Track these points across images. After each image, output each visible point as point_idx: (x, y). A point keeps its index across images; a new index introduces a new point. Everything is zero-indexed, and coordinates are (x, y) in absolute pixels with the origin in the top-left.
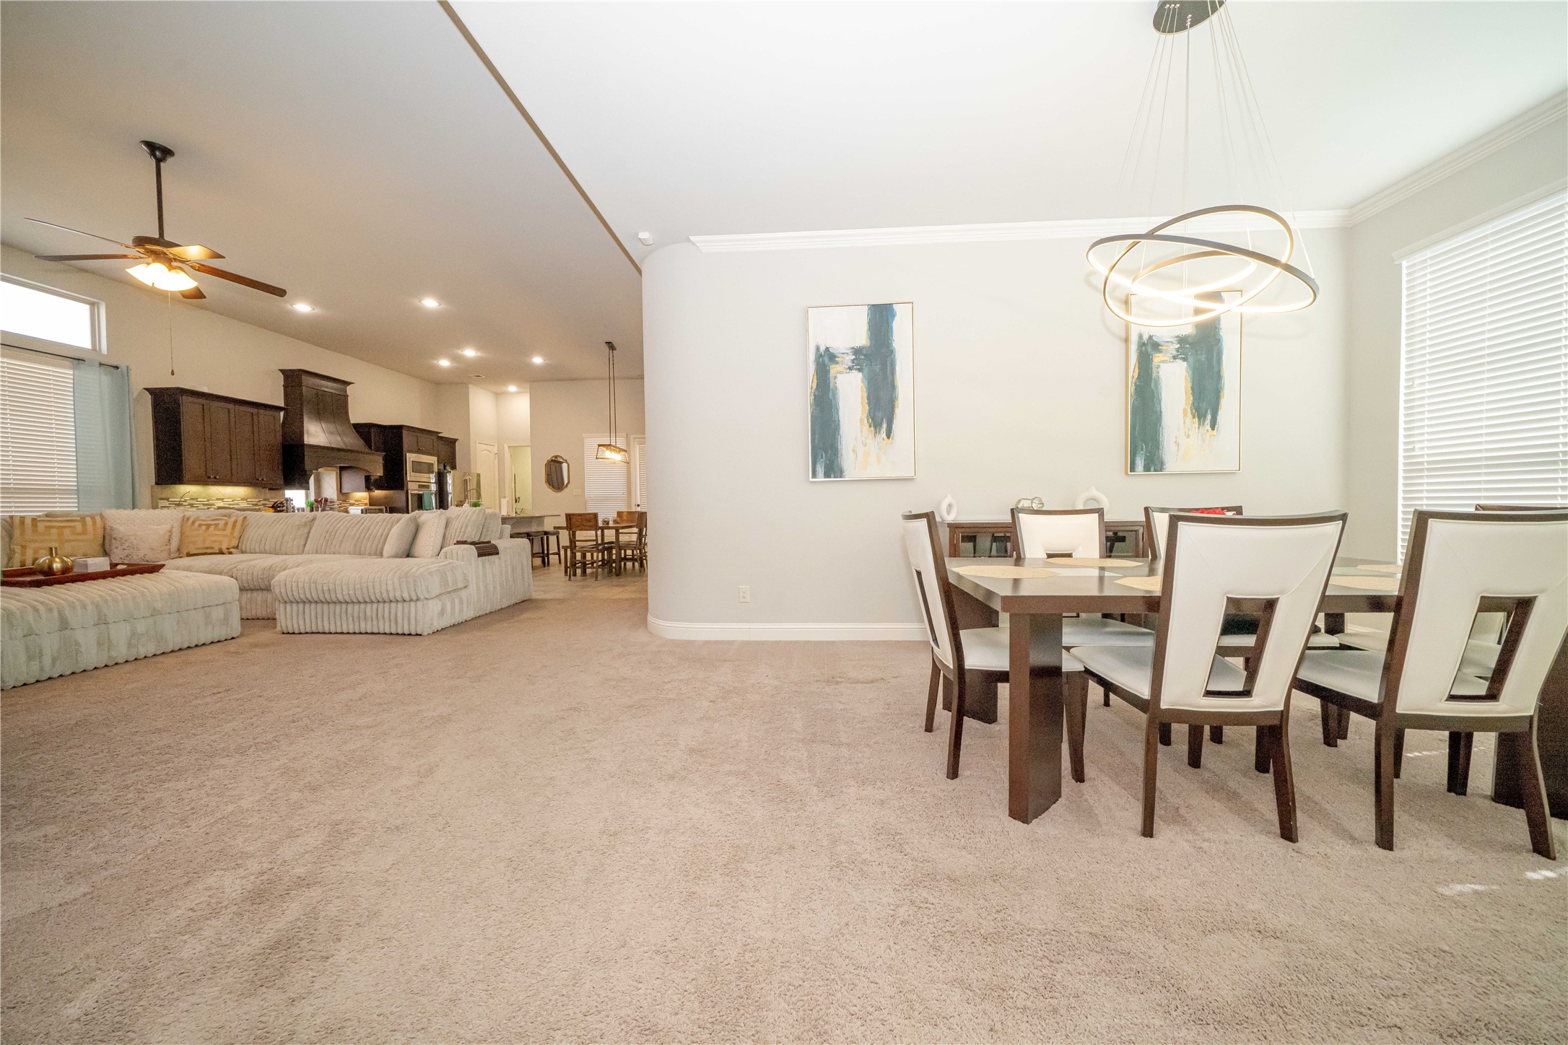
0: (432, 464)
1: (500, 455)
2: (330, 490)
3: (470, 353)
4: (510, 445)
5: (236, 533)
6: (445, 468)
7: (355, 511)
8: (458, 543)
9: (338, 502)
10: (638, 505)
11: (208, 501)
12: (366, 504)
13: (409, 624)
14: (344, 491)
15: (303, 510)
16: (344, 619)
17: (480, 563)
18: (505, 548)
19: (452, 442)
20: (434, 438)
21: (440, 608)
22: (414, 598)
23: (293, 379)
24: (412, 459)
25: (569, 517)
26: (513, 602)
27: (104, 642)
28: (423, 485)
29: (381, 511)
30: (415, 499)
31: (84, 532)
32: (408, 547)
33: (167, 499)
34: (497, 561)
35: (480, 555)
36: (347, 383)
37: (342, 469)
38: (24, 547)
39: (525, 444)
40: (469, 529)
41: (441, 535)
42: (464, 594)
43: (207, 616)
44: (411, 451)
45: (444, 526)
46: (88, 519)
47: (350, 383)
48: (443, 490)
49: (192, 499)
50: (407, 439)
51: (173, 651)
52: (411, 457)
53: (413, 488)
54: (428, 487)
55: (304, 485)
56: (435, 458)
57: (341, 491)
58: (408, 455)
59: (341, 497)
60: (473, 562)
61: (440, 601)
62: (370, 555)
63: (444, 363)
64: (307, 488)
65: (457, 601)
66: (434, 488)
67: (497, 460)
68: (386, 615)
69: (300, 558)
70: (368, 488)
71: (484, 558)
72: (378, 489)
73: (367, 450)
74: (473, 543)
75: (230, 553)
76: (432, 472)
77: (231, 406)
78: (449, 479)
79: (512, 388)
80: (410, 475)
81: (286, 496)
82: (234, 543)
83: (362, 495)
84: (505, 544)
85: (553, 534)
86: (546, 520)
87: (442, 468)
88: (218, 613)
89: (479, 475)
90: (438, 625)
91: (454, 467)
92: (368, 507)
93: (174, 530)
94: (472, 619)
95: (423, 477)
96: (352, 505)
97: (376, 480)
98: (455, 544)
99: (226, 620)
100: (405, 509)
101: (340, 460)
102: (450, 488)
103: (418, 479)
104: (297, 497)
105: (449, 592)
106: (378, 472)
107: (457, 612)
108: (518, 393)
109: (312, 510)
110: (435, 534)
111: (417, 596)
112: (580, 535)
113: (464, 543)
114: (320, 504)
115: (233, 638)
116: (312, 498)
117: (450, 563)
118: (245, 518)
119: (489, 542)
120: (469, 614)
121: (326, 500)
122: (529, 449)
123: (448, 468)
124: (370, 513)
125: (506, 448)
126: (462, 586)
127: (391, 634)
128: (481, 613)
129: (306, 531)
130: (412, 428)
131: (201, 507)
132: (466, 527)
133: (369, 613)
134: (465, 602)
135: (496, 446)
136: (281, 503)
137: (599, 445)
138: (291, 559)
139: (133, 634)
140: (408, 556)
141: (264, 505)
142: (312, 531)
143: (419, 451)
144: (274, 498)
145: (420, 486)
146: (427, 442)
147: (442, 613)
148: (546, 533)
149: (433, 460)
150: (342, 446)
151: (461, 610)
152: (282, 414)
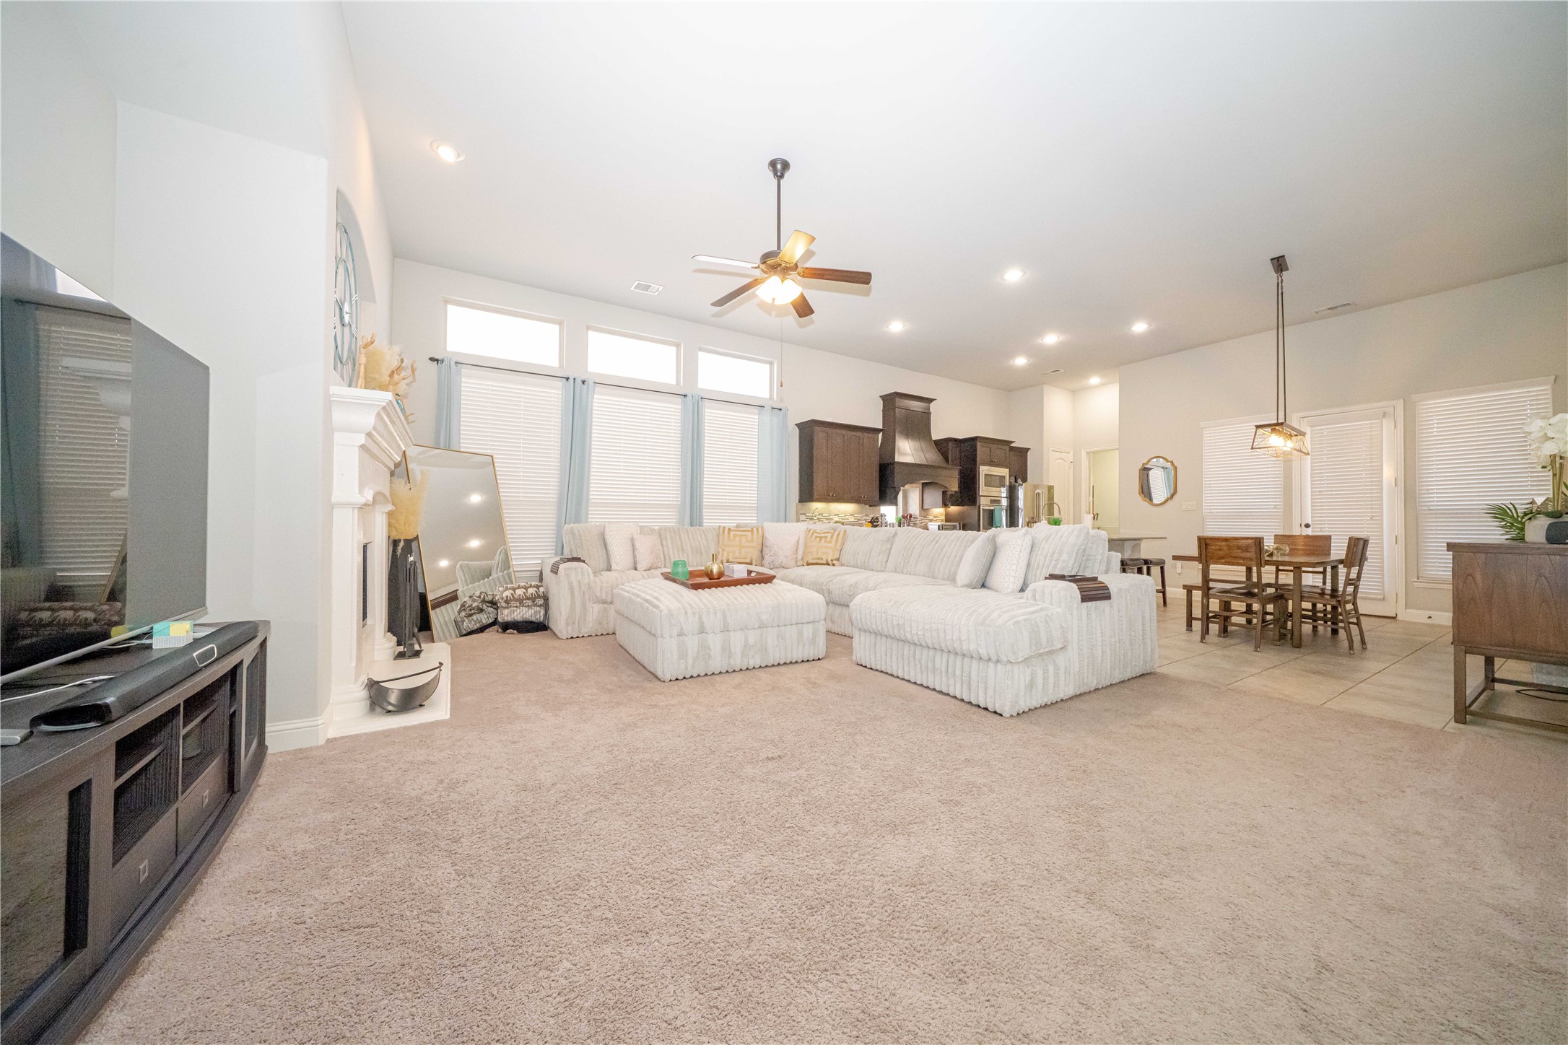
0: (1004, 477)
1: (1075, 464)
2: (914, 508)
3: (1051, 339)
4: (1088, 450)
5: (838, 547)
6: (1016, 481)
7: (933, 526)
8: (1053, 577)
9: (920, 518)
10: (1307, 526)
12: (942, 520)
13: (986, 694)
15: (893, 524)
16: (912, 664)
17: (1084, 612)
18: (1120, 590)
19: (1023, 452)
20: (1007, 448)
21: (1028, 679)
22: (994, 659)
23: (890, 401)
24: (985, 473)
25: (1204, 543)
26: (1128, 675)
27: (727, 650)
28: (994, 501)
29: (954, 528)
30: (986, 515)
31: (752, 541)
32: (983, 575)
33: (805, 514)
34: (1107, 609)
35: (1085, 599)
36: (930, 401)
37: (924, 485)
38: (723, 550)
39: (1112, 447)
40: (1065, 556)
41: (1025, 563)
42: (1061, 659)
43: (800, 633)
44: (984, 464)
45: (1028, 549)
46: (755, 529)
47: (933, 400)
48: (1014, 506)
49: (819, 514)
50: (981, 450)
51: (773, 665)
52: (984, 470)
53: (984, 503)
54: (999, 502)
55: (894, 502)
56: (1007, 471)
57: (922, 508)
58: (982, 468)
59: (923, 513)
60: (1075, 612)
61: (1028, 667)
62: (943, 579)
63: (1020, 361)
64: (896, 504)
65: (1051, 669)
66: (1004, 502)
67: (1071, 470)
68: (958, 672)
69: (882, 576)
70: (945, 505)
71: (1090, 604)
72: (952, 505)
73: (944, 465)
74: (1073, 579)
75: (834, 565)
76: (1004, 486)
77: (844, 432)
78: (1021, 493)
79: (1094, 380)
80: (983, 489)
81: (882, 512)
82: (837, 556)
83: (939, 511)
84: (1116, 581)
85: (1156, 564)
86: (1143, 544)
87: (1013, 481)
88: (808, 631)
89: (1051, 488)
90: (1024, 705)
91: (1025, 480)
92: (944, 523)
93: (801, 541)
94: (1071, 698)
95: (994, 491)
96: (931, 521)
97: (952, 495)
98: (1046, 578)
99: (813, 641)
100: (976, 525)
101: (923, 475)
102: (1021, 504)
103: (991, 494)
104: (889, 512)
105: (1040, 655)
106: (954, 487)
107: (1051, 686)
108: (1103, 385)
109: (900, 526)
110: (1018, 561)
111: (998, 656)
112: (1217, 571)
113: (1062, 577)
114: (906, 519)
115: (819, 659)
116: (901, 514)
117: (1041, 610)
118: (845, 531)
119: (1095, 579)
120: (1067, 690)
121: (911, 516)
122: (1116, 453)
123: (1019, 481)
124: (946, 529)
125: (1084, 454)
126: (1060, 646)
127: (962, 700)
128: (1082, 691)
129: (889, 546)
130: (987, 438)
131: (825, 521)
132: (1060, 554)
133: (938, 665)
134: (1062, 671)
135: (1071, 453)
136: (877, 518)
137: (1258, 427)
138: (874, 577)
139: (746, 645)
140: (983, 586)
141: (865, 520)
142: (894, 547)
143: (992, 463)
144: (872, 513)
145: (991, 501)
146: (999, 452)
147: (1031, 685)
148: (1146, 562)
149: (1004, 472)
150: (924, 462)
151: (1056, 684)
152: (880, 435)
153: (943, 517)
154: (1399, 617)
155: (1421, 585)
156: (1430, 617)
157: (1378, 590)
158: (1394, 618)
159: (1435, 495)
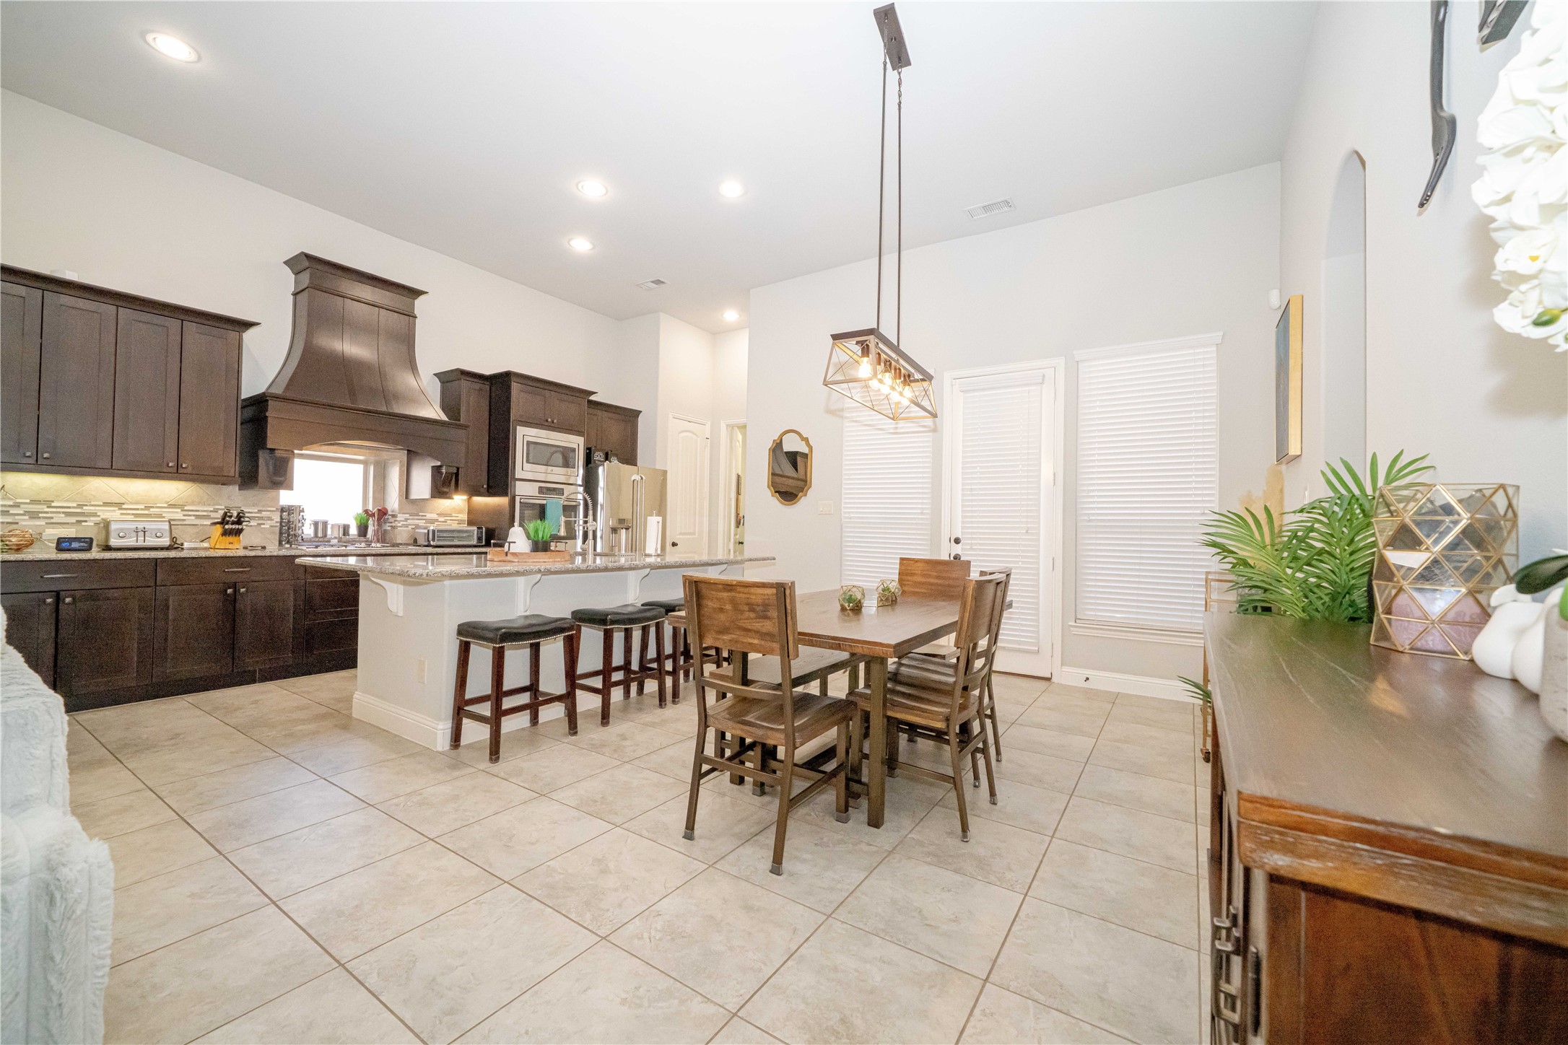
0: (573, 450)
4: (733, 422)
6: (597, 459)
10: (957, 541)
11: (80, 506)
14: (413, 496)
20: (582, 401)
24: (529, 439)
28: (549, 489)
30: (529, 513)
36: (415, 293)
37: (410, 454)
44: (528, 424)
47: (424, 292)
49: (33, 502)
50: (520, 399)
52: (524, 435)
53: (524, 490)
54: (561, 492)
56: (581, 440)
57: (407, 497)
58: (523, 431)
59: (409, 507)
66: (572, 493)
67: (708, 450)
76: (571, 465)
78: (605, 479)
79: (729, 315)
80: (520, 468)
83: (453, 505)
89: (662, 475)
91: (631, 460)
95: (551, 474)
96: (432, 521)
97: (449, 475)
102: (601, 496)
103: (539, 476)
106: (456, 458)
121: (385, 514)
123: (603, 457)
125: (723, 426)
130: (535, 380)
135: (707, 425)
143: (545, 425)
145: (541, 490)
149: (577, 442)
153: (464, 517)
154: (1054, 680)
155: (1081, 631)
156: (1088, 679)
157: (1031, 637)
158: (1048, 679)
159: (1096, 499)
